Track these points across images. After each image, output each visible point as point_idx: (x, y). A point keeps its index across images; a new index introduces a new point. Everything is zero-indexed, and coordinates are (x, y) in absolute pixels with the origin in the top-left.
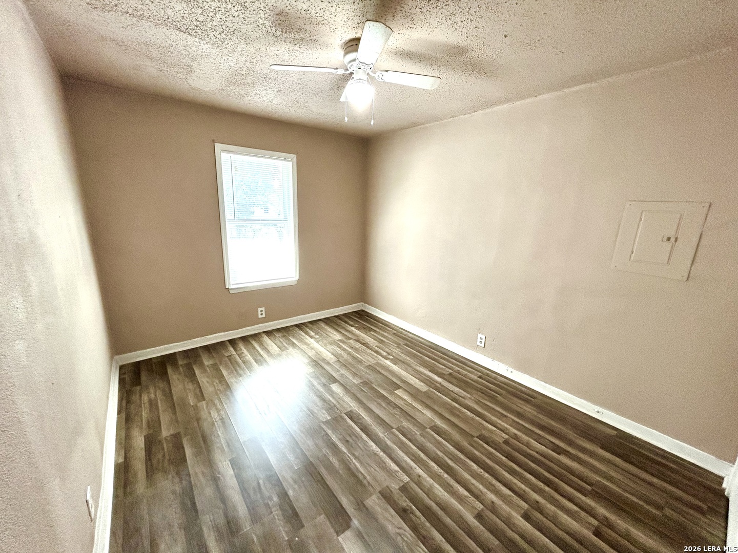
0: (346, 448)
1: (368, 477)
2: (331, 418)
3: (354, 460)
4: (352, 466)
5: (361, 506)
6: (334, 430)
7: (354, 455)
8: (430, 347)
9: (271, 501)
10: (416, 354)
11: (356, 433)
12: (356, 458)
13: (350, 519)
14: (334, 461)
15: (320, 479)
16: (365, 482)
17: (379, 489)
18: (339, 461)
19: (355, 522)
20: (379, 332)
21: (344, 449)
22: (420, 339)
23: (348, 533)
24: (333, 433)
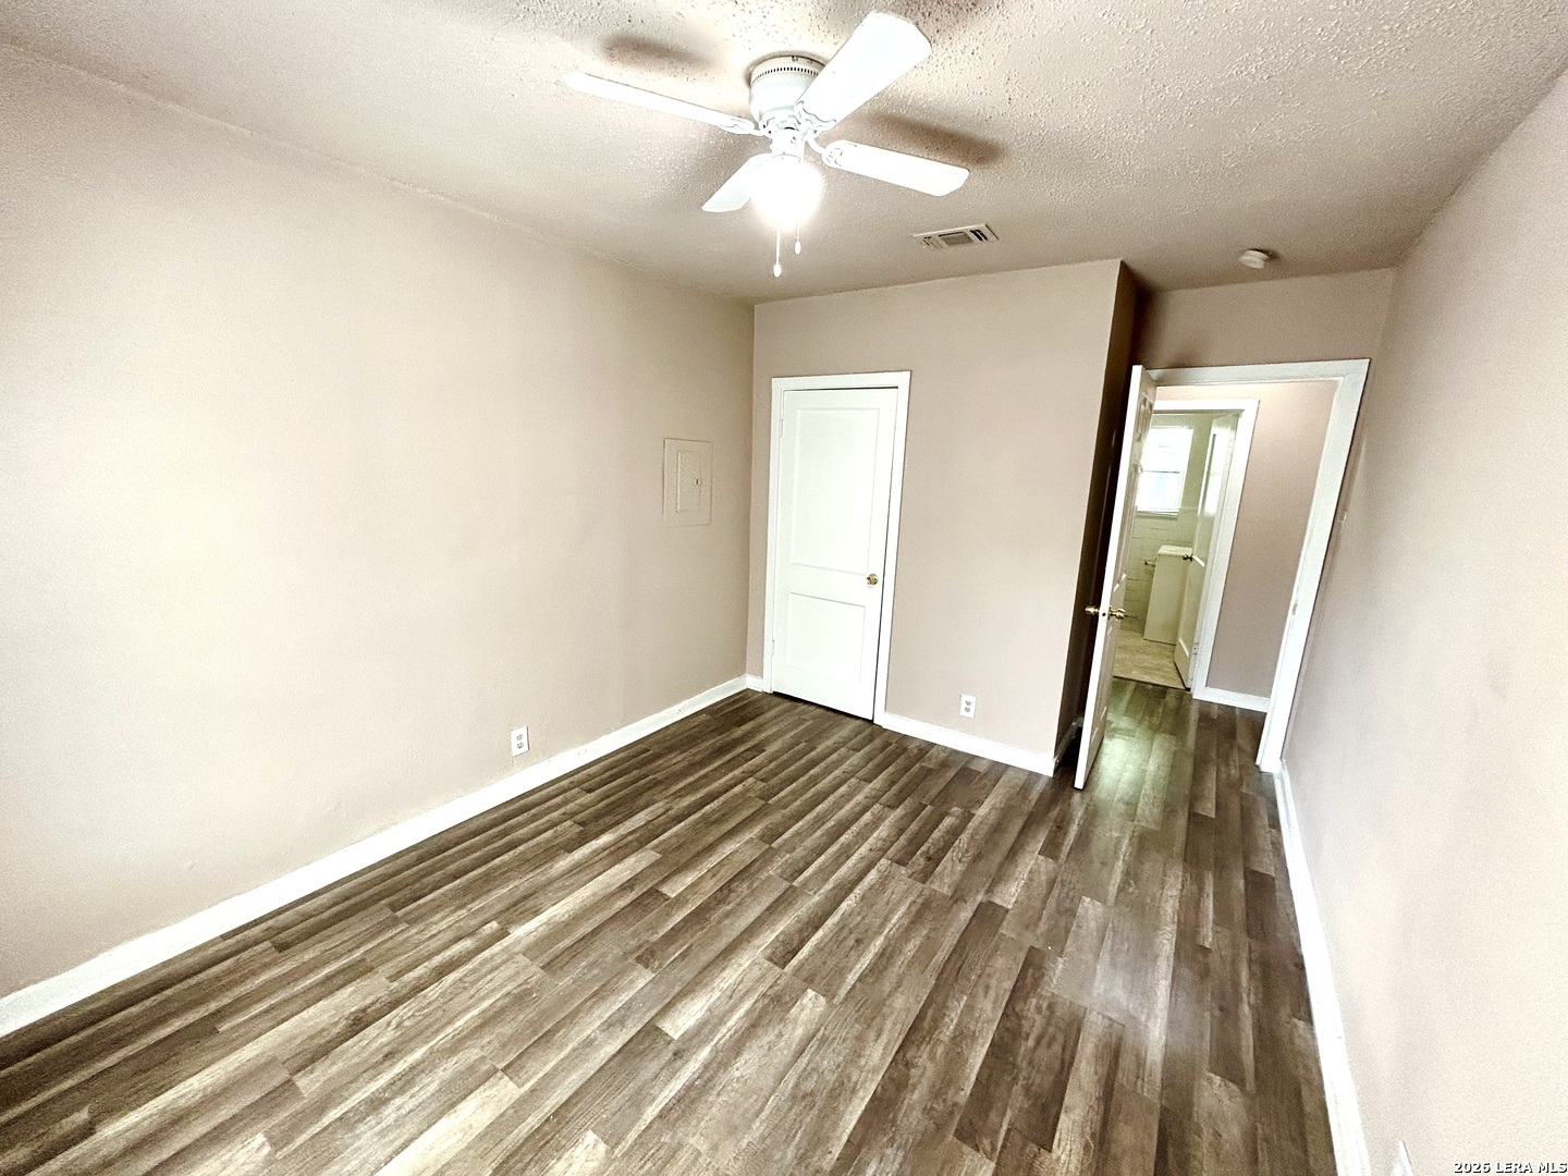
0: (873, 938)
1: (911, 899)
2: (809, 990)
3: (893, 921)
4: (906, 922)
5: (958, 897)
6: (841, 972)
7: (882, 926)
8: (420, 860)
9: (1041, 1007)
10: (487, 874)
11: (831, 935)
12: (886, 919)
13: (981, 903)
14: (911, 948)
15: (955, 956)
16: (920, 900)
17: (920, 886)
18: (908, 941)
19: (980, 898)
20: (237, 1000)
21: (879, 942)
22: (360, 880)
23: (998, 901)
24: (851, 970)
